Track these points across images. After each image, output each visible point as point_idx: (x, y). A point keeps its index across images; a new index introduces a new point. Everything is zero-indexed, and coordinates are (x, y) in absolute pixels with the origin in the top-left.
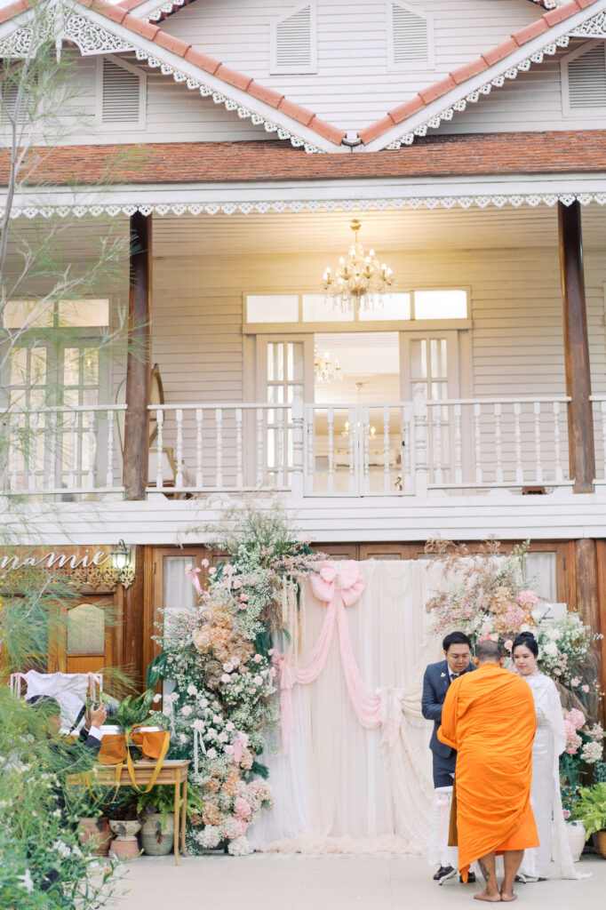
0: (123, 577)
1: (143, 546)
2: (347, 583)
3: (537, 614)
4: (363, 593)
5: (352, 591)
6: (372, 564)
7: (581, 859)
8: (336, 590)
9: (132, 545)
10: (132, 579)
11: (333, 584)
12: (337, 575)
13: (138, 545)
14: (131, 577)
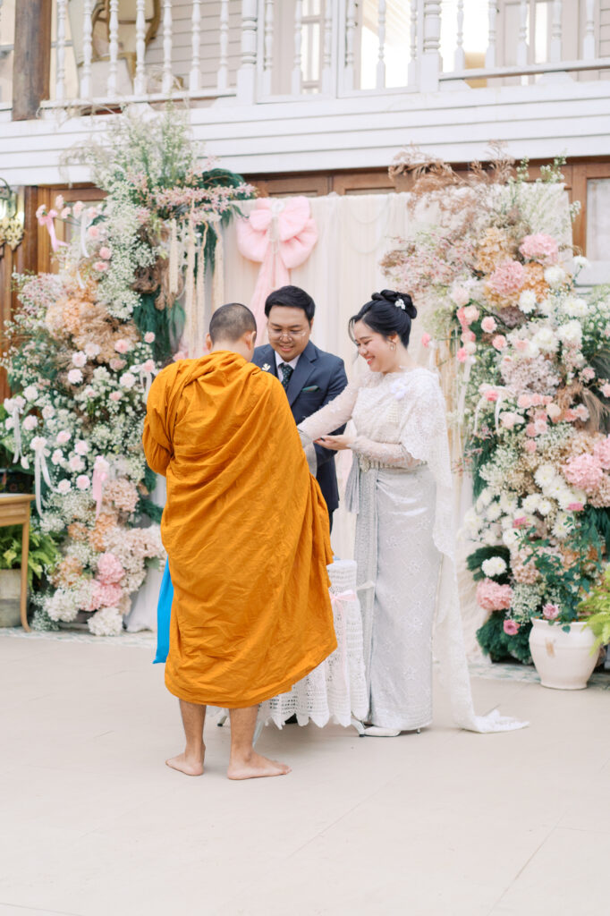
0: (9, 232)
1: (35, 188)
2: (286, 231)
3: (553, 275)
4: (315, 246)
5: (297, 243)
6: (332, 202)
7: (590, 684)
8: (270, 243)
9: (20, 187)
10: (20, 236)
11: (268, 233)
12: (273, 220)
13: (27, 187)
14: (18, 233)
